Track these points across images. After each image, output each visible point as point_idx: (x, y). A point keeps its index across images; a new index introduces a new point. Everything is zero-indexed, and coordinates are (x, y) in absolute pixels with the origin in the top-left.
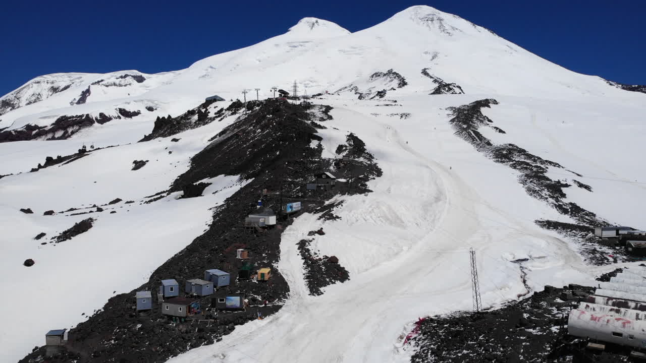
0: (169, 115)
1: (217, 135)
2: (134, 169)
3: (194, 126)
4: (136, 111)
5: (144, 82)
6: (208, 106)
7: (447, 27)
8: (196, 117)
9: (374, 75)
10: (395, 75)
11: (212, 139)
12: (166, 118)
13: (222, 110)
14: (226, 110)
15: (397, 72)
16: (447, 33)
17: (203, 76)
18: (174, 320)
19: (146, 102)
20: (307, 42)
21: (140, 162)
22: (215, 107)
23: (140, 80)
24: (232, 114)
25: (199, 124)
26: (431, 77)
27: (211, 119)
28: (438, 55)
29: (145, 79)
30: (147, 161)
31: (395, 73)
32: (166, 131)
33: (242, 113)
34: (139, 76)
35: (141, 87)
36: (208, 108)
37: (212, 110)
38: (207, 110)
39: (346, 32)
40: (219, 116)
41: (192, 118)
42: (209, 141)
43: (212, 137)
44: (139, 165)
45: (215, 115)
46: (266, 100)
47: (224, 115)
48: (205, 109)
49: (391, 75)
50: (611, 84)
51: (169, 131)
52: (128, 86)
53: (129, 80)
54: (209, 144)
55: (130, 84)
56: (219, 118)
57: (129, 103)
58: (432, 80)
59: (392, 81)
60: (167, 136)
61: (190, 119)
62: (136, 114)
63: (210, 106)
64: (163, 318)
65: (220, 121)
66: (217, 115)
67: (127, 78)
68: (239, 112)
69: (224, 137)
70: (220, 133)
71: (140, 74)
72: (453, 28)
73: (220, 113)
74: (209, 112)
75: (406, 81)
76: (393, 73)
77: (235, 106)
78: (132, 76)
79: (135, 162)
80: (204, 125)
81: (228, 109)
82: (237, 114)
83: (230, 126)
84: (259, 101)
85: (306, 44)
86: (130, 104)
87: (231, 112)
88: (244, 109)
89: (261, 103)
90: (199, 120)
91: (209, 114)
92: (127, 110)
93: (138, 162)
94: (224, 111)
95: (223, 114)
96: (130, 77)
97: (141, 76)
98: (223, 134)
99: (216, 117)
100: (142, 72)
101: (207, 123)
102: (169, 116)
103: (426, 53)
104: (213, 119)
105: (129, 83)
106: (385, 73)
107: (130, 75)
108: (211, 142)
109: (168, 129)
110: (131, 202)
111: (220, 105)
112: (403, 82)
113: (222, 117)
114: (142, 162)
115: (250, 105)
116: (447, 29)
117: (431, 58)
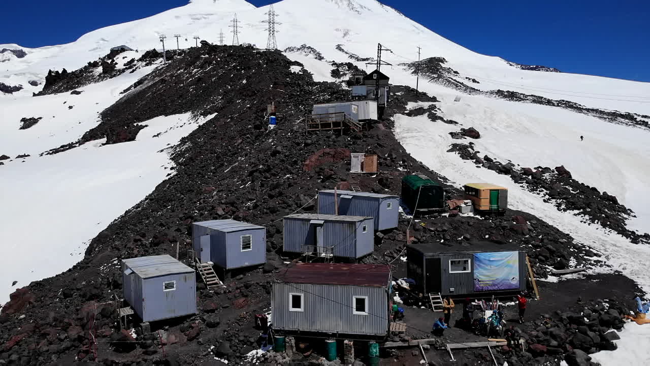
0: (64, 69)
1: (131, 86)
2: (23, 128)
3: (99, 79)
4: (17, 86)
5: (26, 57)
6: (115, 57)
7: (356, 6)
8: (100, 69)
9: (287, 49)
10: (310, 50)
11: (125, 91)
12: (60, 72)
13: (133, 60)
14: (138, 61)
15: (312, 47)
16: (356, 11)
17: (94, 49)
18: (333, 351)
19: (29, 76)
20: (212, 14)
21: (30, 119)
22: (124, 58)
23: (21, 55)
24: (147, 65)
25: (104, 77)
26: (346, 53)
27: (119, 71)
28: (350, 33)
29: (26, 54)
30: (40, 118)
31: (309, 48)
32: (62, 86)
33: (159, 63)
34: (19, 51)
35: (21, 62)
36: (115, 59)
37: (120, 61)
38: (113, 61)
39: (251, 6)
40: (130, 68)
41: (95, 71)
42: (121, 93)
43: (125, 88)
44: (28, 123)
45: (125, 67)
46: (189, 49)
47: (136, 67)
48: (111, 60)
49: (306, 49)
50: (511, 65)
51: (65, 86)
52: (7, 61)
53: (8, 54)
54: (122, 97)
55: (9, 60)
56: (131, 70)
57: (8, 77)
58: (348, 55)
59: (307, 55)
60: (63, 92)
61: (92, 72)
62: (18, 89)
63: (117, 56)
64: (279, 347)
65: (131, 72)
66: (127, 67)
67: (5, 53)
68: (155, 62)
69: (141, 87)
70: (135, 84)
71: (20, 48)
72: (361, 7)
73: (130, 65)
74: (116, 64)
75: (322, 55)
76: (307, 48)
77: (151, 56)
78: (11, 51)
79: (24, 120)
80: (111, 78)
81: (140, 60)
82: (152, 65)
83: (148, 75)
84: (180, 50)
85: (210, 17)
86: (11, 78)
87: (144, 63)
88: (161, 59)
89: (183, 51)
90: (105, 72)
91: (116, 66)
92: (7, 84)
93: (27, 120)
94: (136, 62)
95: (135, 65)
96: (9, 51)
97: (22, 50)
98: (139, 85)
99: (126, 68)
100: (22, 46)
101: (115, 76)
102: (64, 71)
103: (337, 30)
104: (122, 71)
105: (8, 58)
106: (299, 48)
107: (8, 50)
108: (125, 94)
109: (64, 84)
110: (25, 156)
111: (130, 56)
112: (319, 56)
113: (134, 68)
114: (33, 119)
115: (169, 55)
116: (356, 7)
117: (343, 35)
